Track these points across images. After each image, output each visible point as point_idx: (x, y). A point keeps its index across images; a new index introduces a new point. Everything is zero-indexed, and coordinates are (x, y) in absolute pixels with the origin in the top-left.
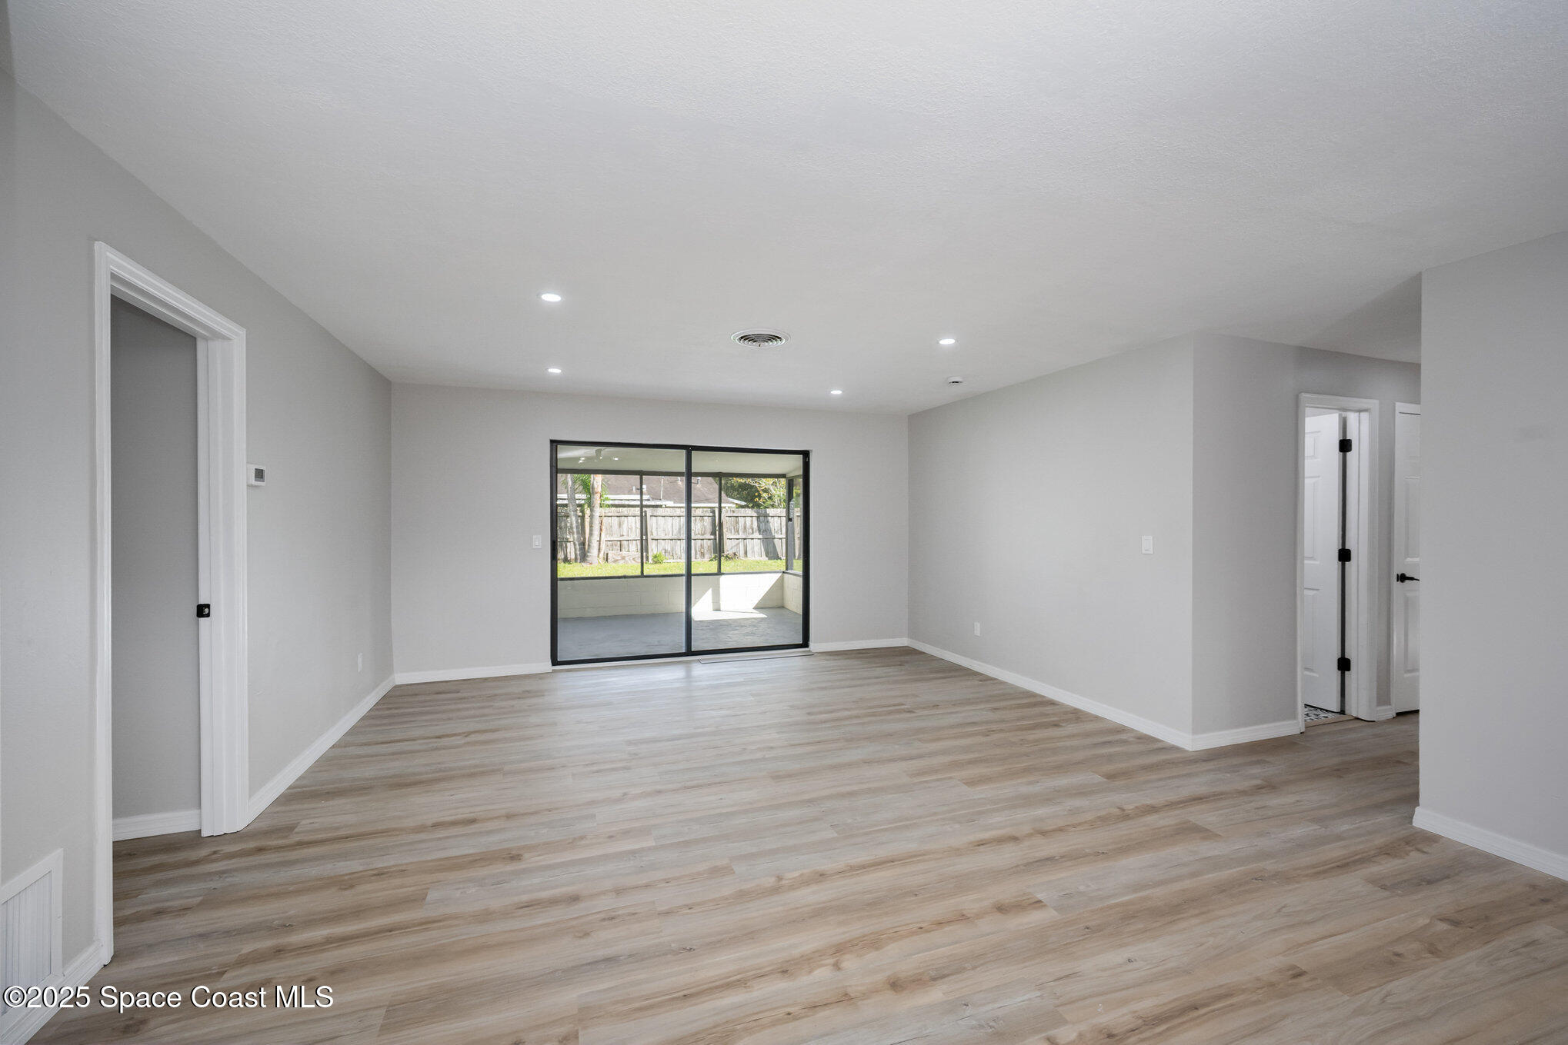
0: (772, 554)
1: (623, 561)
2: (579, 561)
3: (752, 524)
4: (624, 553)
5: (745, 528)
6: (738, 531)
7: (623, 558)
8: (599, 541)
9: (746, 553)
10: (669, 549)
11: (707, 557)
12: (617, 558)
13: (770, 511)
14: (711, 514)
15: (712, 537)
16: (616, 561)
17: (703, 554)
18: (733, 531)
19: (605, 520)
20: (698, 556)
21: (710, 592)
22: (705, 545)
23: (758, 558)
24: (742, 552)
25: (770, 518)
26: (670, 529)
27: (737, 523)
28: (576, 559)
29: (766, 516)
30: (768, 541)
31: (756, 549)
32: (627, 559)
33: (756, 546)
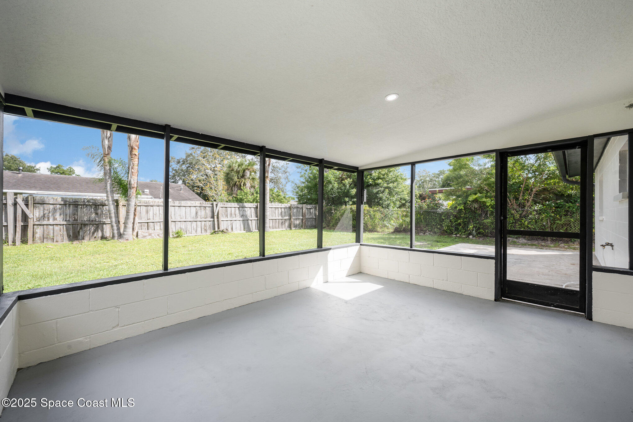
0: (247, 229)
1: (150, 237)
2: (116, 238)
3: (235, 211)
4: (150, 231)
5: (231, 214)
6: (227, 216)
7: (150, 235)
8: (133, 223)
9: (232, 229)
10: (184, 227)
11: (209, 231)
12: (145, 234)
13: (246, 205)
14: (211, 206)
15: (212, 220)
16: (144, 237)
17: (206, 230)
18: (224, 216)
19: (138, 208)
20: (203, 231)
21: (322, 268)
22: (207, 224)
23: (239, 232)
24: (230, 229)
25: (246, 209)
26: (184, 215)
27: (227, 211)
28: (113, 237)
29: (243, 207)
30: (246, 221)
31: (238, 226)
32: (153, 235)
33: (238, 225)
